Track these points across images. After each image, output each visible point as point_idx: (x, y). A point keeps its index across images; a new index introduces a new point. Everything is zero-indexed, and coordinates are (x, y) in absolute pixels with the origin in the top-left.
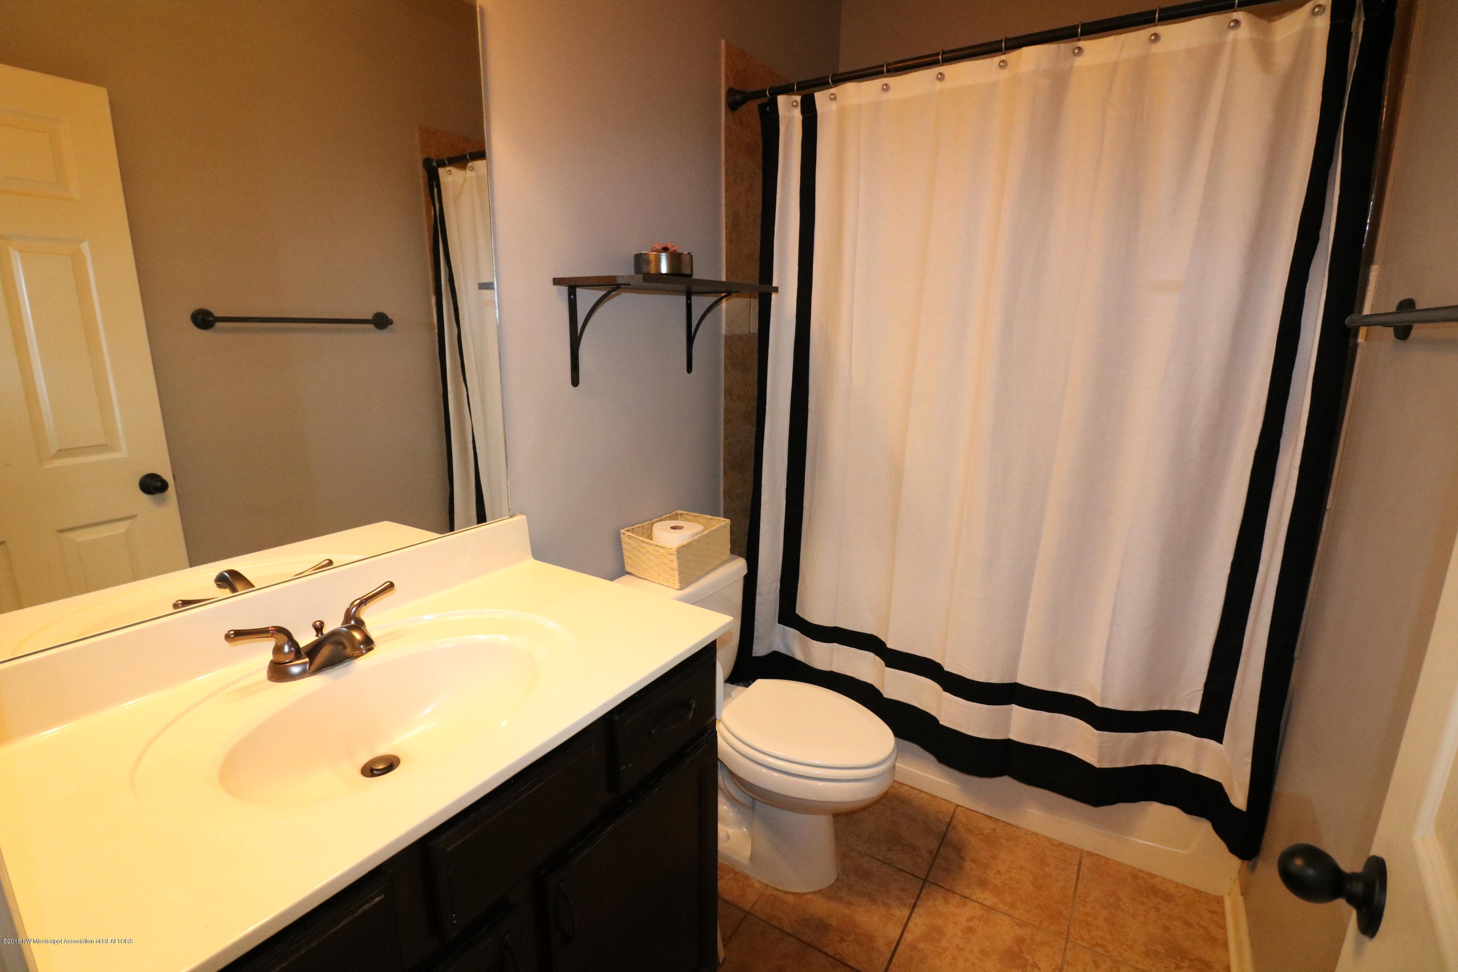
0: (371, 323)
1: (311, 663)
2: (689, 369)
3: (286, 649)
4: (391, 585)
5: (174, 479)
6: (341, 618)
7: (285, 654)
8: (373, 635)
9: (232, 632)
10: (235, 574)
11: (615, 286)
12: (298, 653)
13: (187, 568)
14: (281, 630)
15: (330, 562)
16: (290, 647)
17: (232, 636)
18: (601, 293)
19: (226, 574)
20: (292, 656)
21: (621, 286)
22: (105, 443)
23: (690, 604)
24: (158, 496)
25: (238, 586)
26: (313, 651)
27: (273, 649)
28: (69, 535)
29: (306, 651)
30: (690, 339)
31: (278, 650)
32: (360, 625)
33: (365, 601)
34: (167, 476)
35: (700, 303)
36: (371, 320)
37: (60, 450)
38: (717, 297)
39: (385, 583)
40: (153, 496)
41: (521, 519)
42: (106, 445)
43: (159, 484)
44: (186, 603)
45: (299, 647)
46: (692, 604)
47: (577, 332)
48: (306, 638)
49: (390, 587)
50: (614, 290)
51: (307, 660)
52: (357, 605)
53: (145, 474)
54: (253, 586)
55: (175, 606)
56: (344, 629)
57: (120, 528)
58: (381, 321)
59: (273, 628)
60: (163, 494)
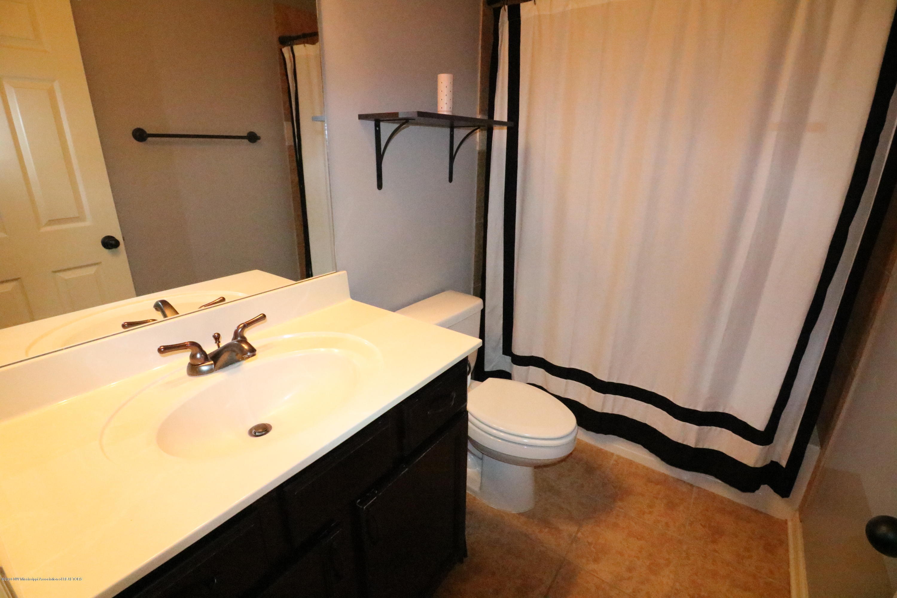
0: (246, 139)
1: (215, 363)
2: (451, 180)
3: (198, 356)
4: (264, 316)
5: (124, 240)
6: (232, 336)
7: (198, 359)
8: (255, 346)
9: (162, 347)
10: (165, 303)
11: (404, 121)
12: (206, 358)
13: (133, 297)
14: (194, 345)
15: (223, 299)
16: (201, 355)
17: (162, 350)
18: (396, 126)
19: (160, 303)
20: (203, 361)
21: (410, 121)
22: (77, 215)
23: (446, 328)
24: (114, 250)
25: (168, 312)
26: (215, 357)
27: (190, 356)
28: (58, 274)
29: (211, 356)
30: (452, 158)
31: (193, 356)
32: (244, 340)
33: (247, 325)
34: (119, 237)
35: (460, 134)
36: (245, 136)
37: (50, 221)
38: (471, 129)
39: (260, 315)
40: (110, 250)
41: (343, 274)
42: (79, 217)
43: (113, 242)
44: (131, 324)
45: (207, 354)
46: (447, 328)
47: (381, 152)
48: (210, 348)
49: (263, 318)
50: (403, 124)
51: (212, 362)
52: (242, 327)
53: (104, 236)
54: (177, 313)
55: (124, 326)
56: (235, 342)
57: (91, 271)
58: (253, 138)
59: (188, 343)
60: (117, 249)
